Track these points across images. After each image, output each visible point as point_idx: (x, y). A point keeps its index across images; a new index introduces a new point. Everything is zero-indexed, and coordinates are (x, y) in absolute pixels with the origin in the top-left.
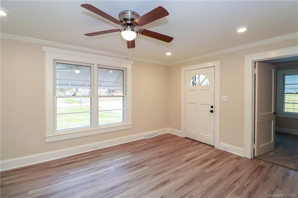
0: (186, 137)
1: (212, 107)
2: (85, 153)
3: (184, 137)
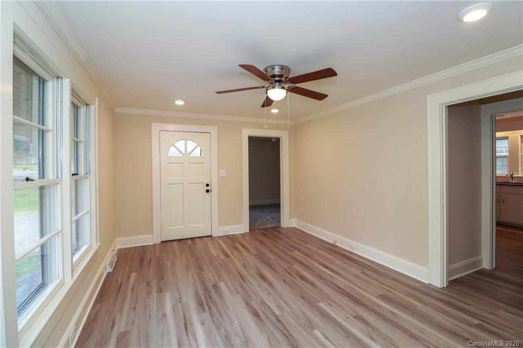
0: (162, 242)
1: (207, 185)
3: (160, 242)
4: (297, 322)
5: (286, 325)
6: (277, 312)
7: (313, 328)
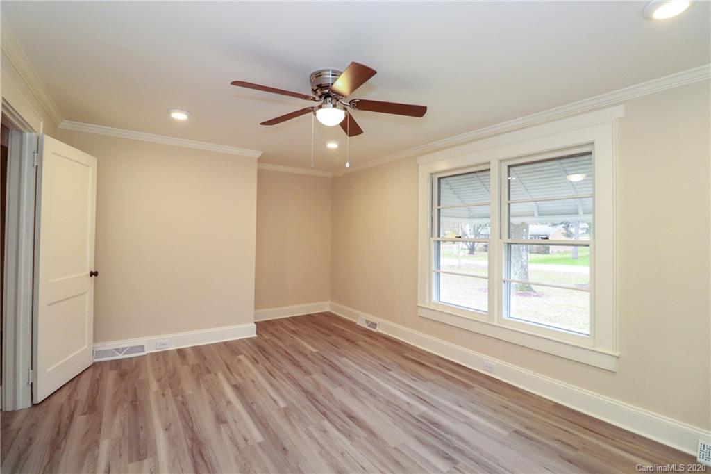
2: (467, 368)
4: (302, 413)
5: (316, 410)
6: (326, 424)
7: (285, 409)
